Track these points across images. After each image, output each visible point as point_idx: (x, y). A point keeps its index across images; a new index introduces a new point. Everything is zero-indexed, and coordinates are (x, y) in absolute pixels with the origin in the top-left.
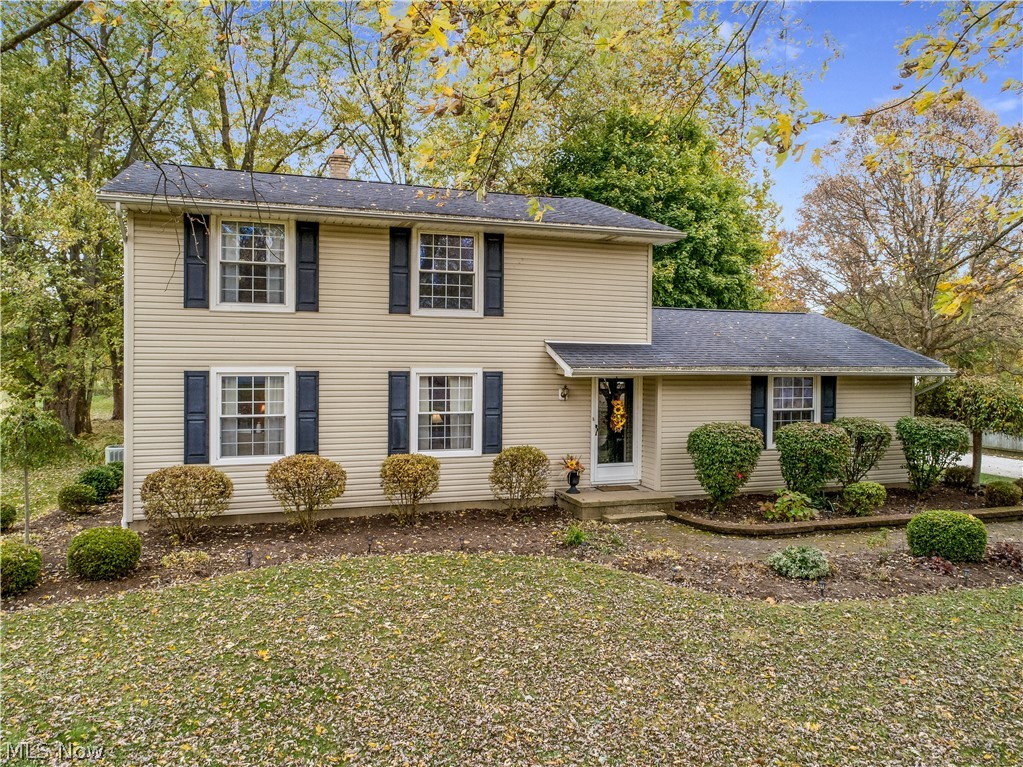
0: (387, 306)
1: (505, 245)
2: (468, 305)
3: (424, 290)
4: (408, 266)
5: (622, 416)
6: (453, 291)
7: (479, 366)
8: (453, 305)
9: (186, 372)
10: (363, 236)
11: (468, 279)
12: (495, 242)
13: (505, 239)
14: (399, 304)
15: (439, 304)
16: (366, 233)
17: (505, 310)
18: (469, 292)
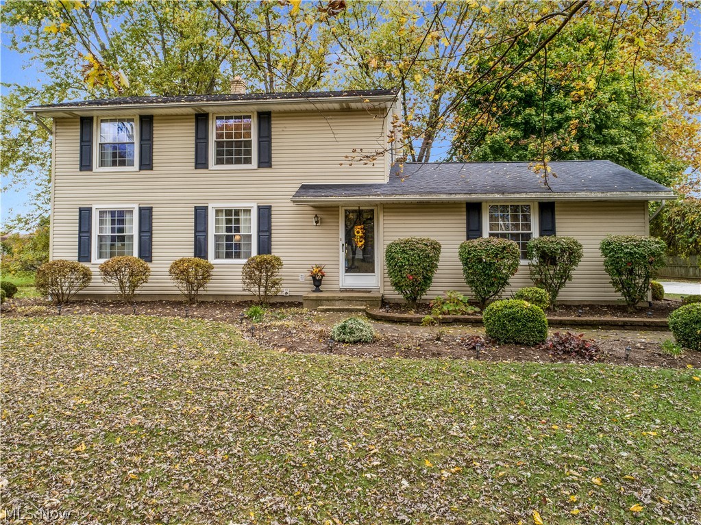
0: (194, 164)
1: (272, 119)
2: (248, 161)
3: (219, 153)
4: (206, 138)
5: (361, 237)
6: (238, 153)
7: (255, 202)
8: (238, 161)
9: (80, 208)
10: (179, 121)
11: (249, 144)
12: (265, 118)
13: (272, 115)
14: (201, 162)
15: (229, 162)
16: (180, 119)
17: (273, 163)
18: (249, 152)
